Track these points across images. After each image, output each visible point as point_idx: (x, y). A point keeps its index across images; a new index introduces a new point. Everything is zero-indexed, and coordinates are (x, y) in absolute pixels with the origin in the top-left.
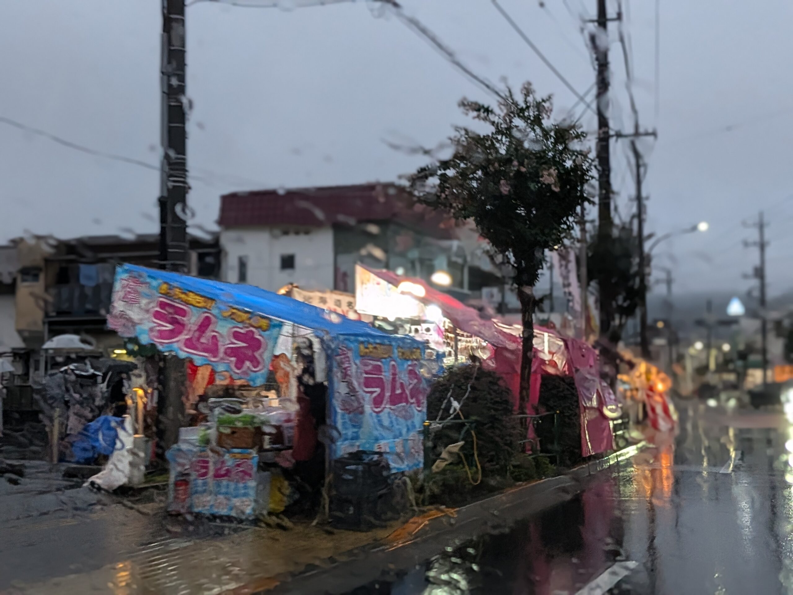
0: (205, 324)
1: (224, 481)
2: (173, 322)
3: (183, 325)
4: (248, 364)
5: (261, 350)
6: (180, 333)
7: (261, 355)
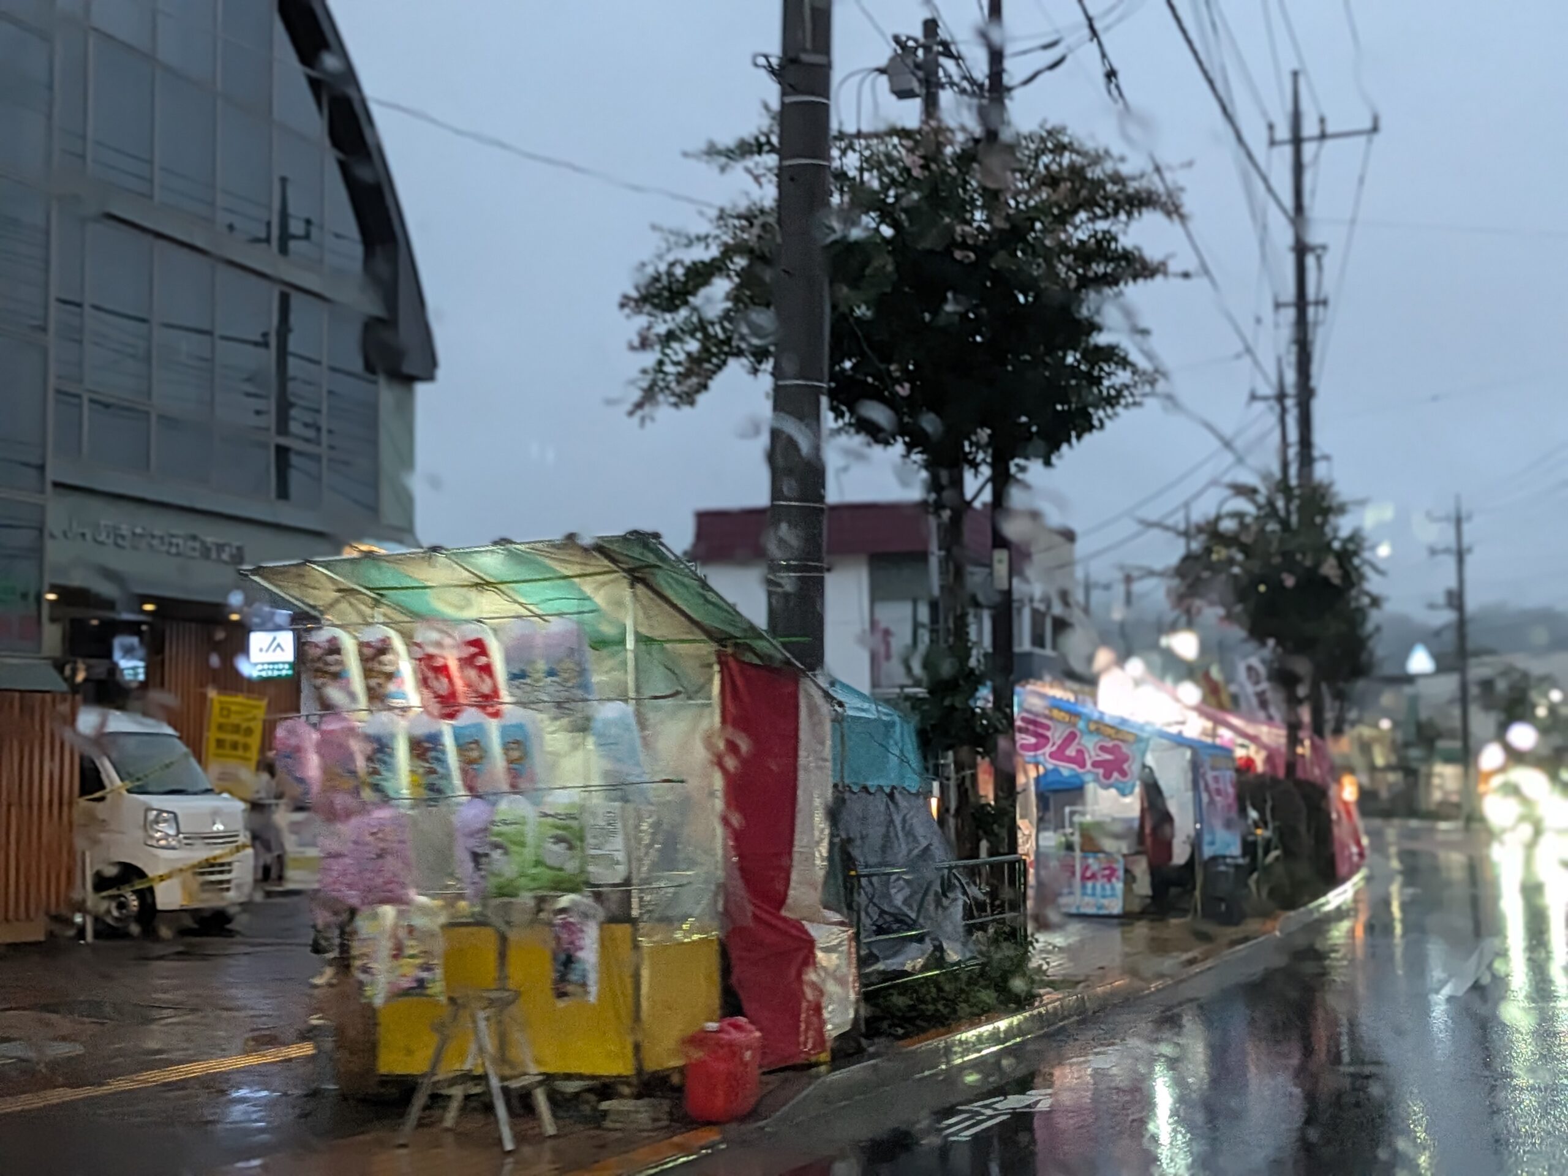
0: (1071, 737)
1: (1089, 884)
2: (1036, 735)
3: (1047, 738)
4: (1116, 775)
5: (1130, 762)
6: (1044, 746)
7: (1129, 767)
